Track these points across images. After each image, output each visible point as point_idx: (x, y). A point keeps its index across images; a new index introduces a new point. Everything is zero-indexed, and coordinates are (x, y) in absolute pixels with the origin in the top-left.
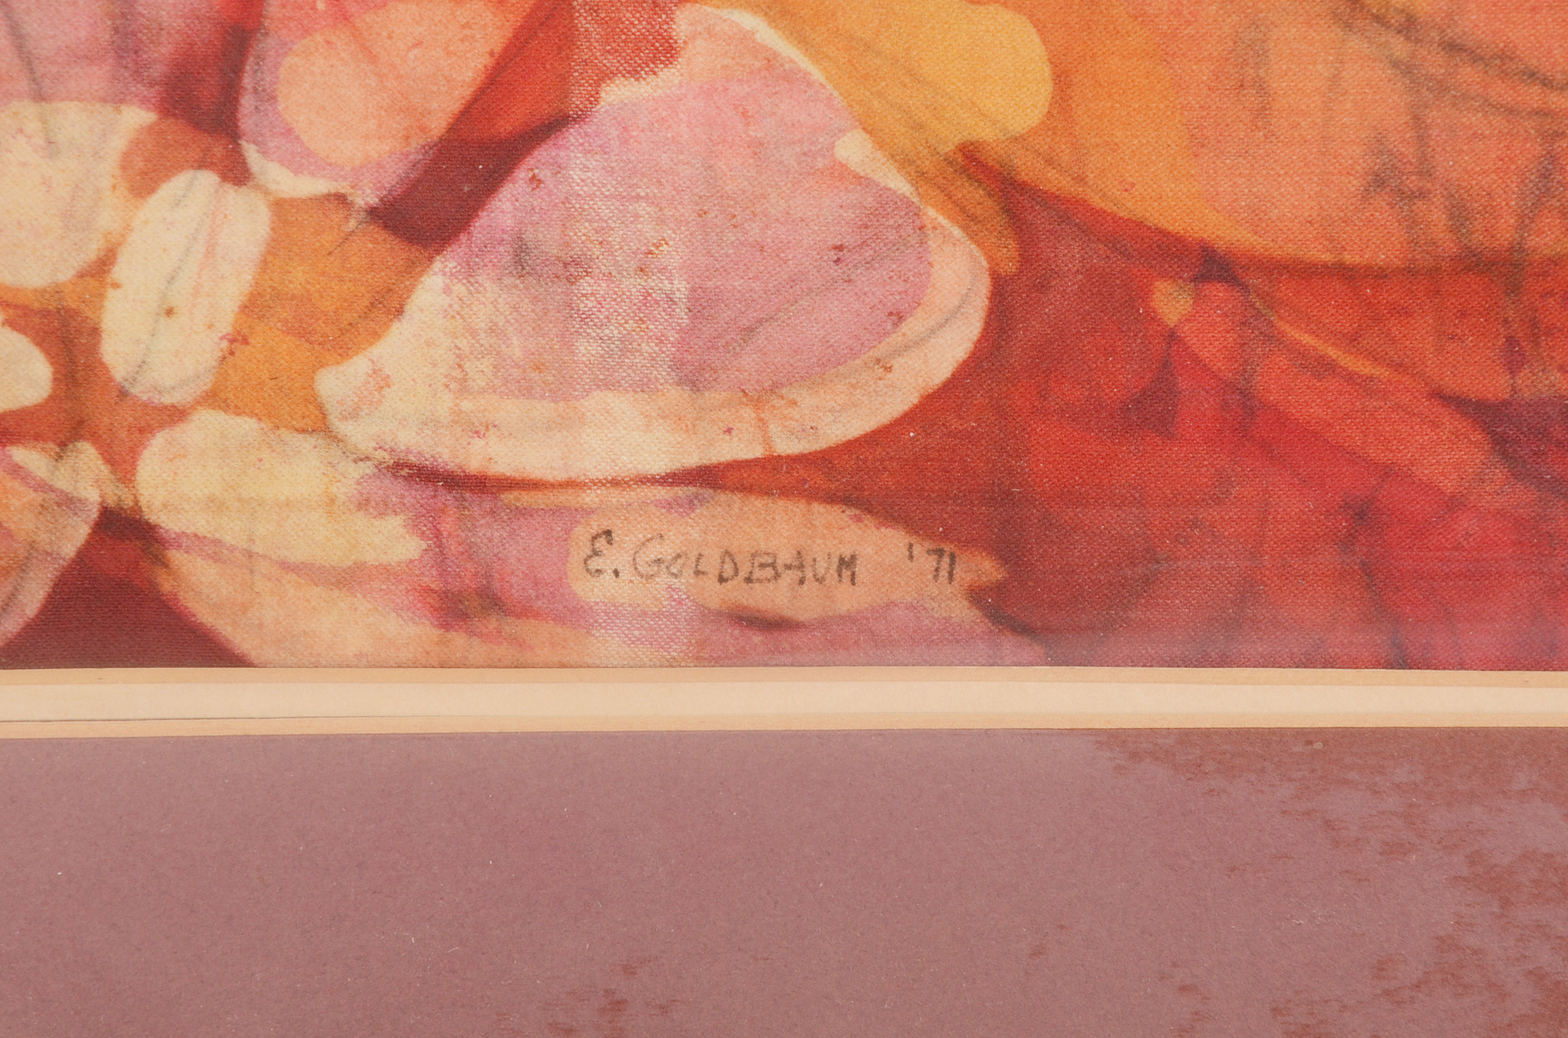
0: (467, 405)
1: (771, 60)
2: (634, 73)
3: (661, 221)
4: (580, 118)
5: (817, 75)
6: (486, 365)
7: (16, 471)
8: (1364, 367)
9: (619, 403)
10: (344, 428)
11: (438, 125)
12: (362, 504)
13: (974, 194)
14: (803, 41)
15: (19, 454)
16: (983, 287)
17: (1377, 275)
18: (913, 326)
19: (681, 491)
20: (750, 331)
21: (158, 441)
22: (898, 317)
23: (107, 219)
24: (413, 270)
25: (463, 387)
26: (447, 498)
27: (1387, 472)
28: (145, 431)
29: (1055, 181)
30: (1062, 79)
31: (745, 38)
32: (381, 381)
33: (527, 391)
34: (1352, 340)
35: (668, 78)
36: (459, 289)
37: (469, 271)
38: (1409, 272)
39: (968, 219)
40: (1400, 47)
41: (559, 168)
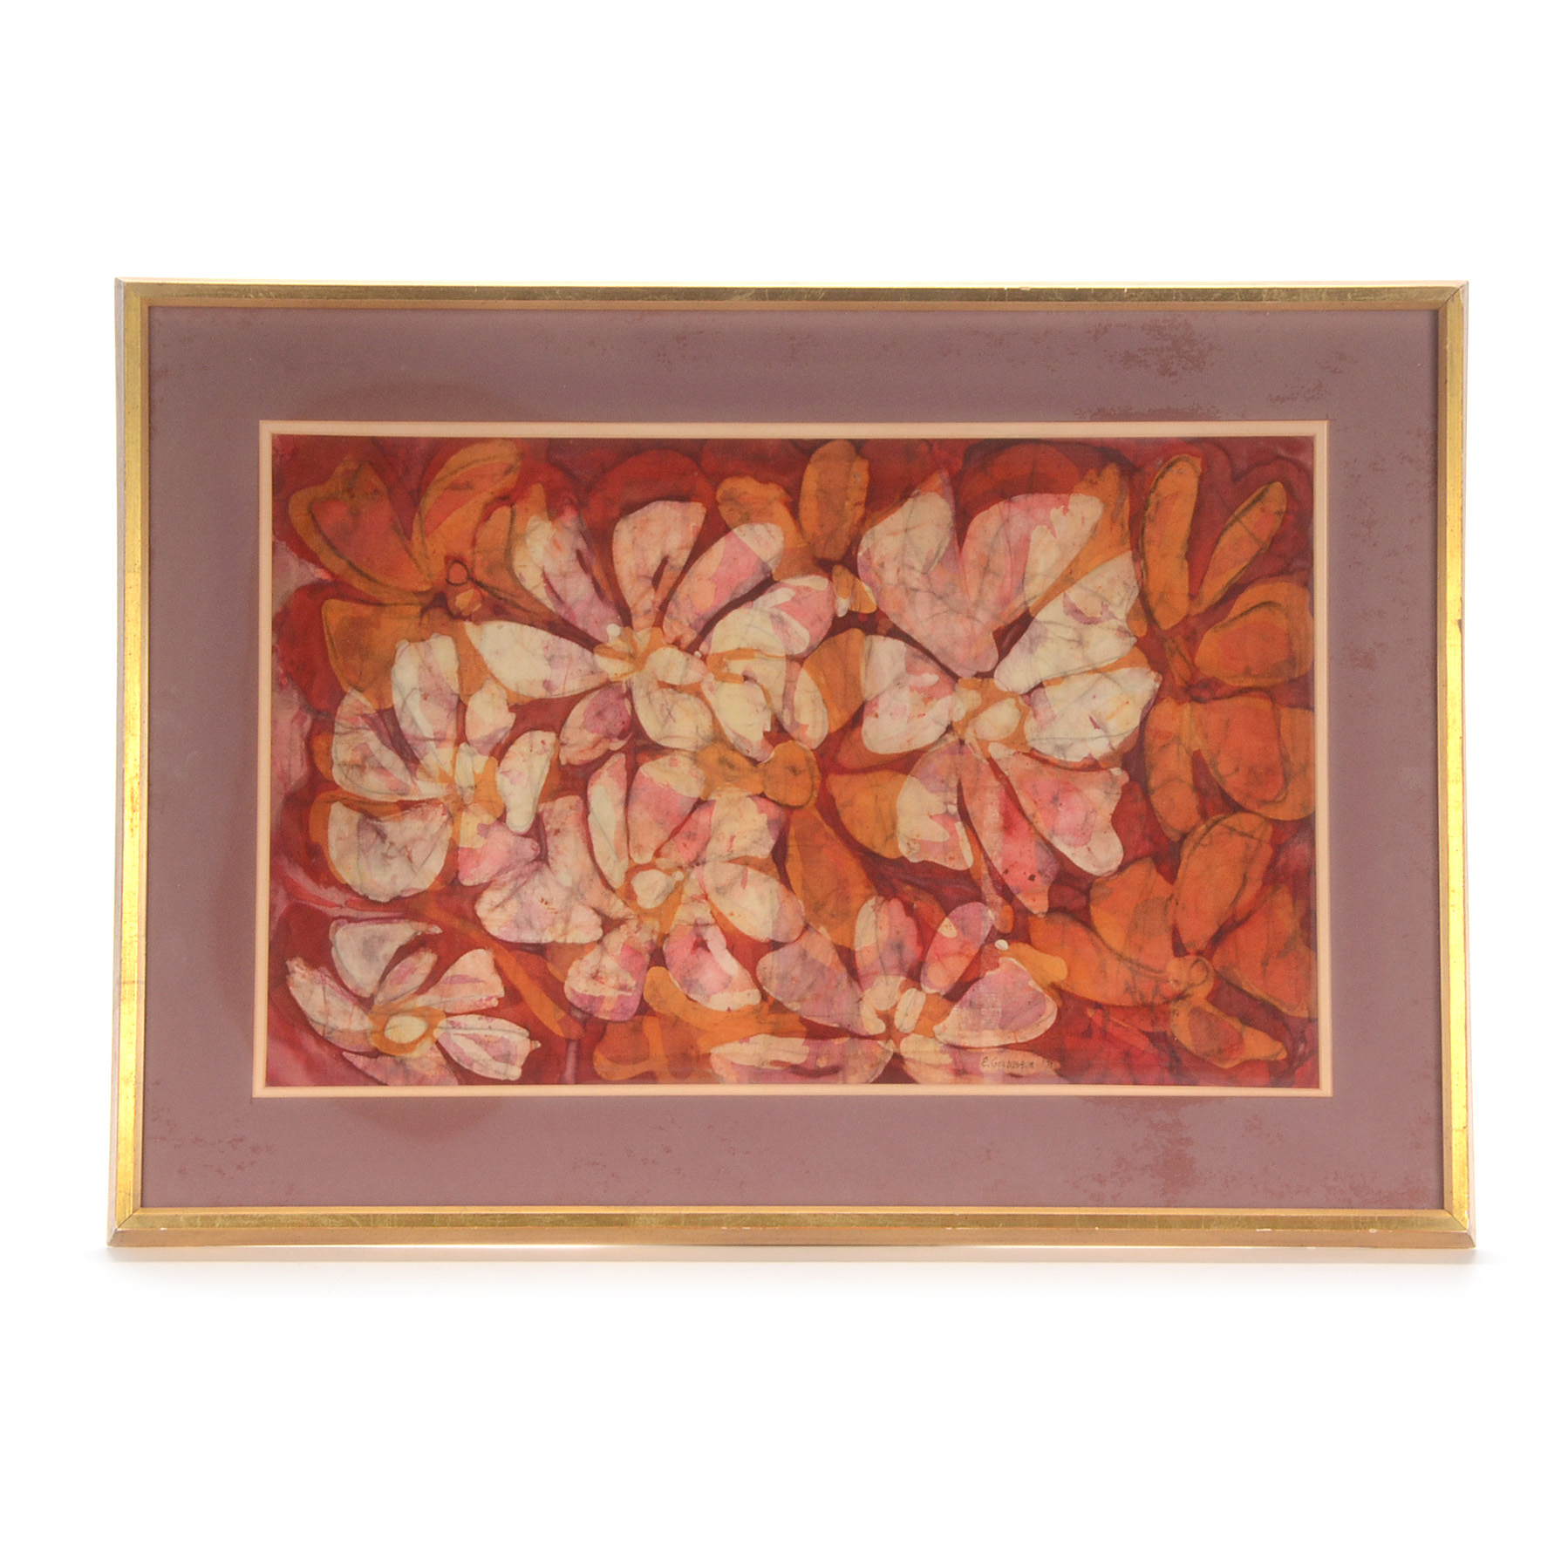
0: (961, 1032)
1: (1017, 967)
2: (992, 969)
3: (996, 997)
4: (982, 978)
5: (1025, 970)
6: (964, 1025)
7: (879, 1045)
8: (1126, 1025)
9: (989, 1032)
10: (938, 1037)
11: (956, 979)
12: (941, 1052)
13: (1053, 991)
14: (1022, 963)
15: (879, 1042)
16: (1056, 1010)
17: (1128, 1008)
18: (1043, 1017)
19: (1001, 1049)
20: (1013, 1018)
21: (904, 1040)
22: (1040, 1016)
23: (896, 997)
24: (951, 1007)
25: (960, 1029)
26: (956, 1050)
27: (1131, 1046)
28: (902, 1038)
29: (1069, 989)
30: (1069, 970)
31: (1012, 964)
32: (945, 1028)
33: (971, 1030)
34: (1124, 1020)
35: (998, 970)
36: (960, 1010)
37: (961, 1007)
38: (1134, 1006)
39: (1053, 997)
40: (1129, 965)
41: (978, 987)
